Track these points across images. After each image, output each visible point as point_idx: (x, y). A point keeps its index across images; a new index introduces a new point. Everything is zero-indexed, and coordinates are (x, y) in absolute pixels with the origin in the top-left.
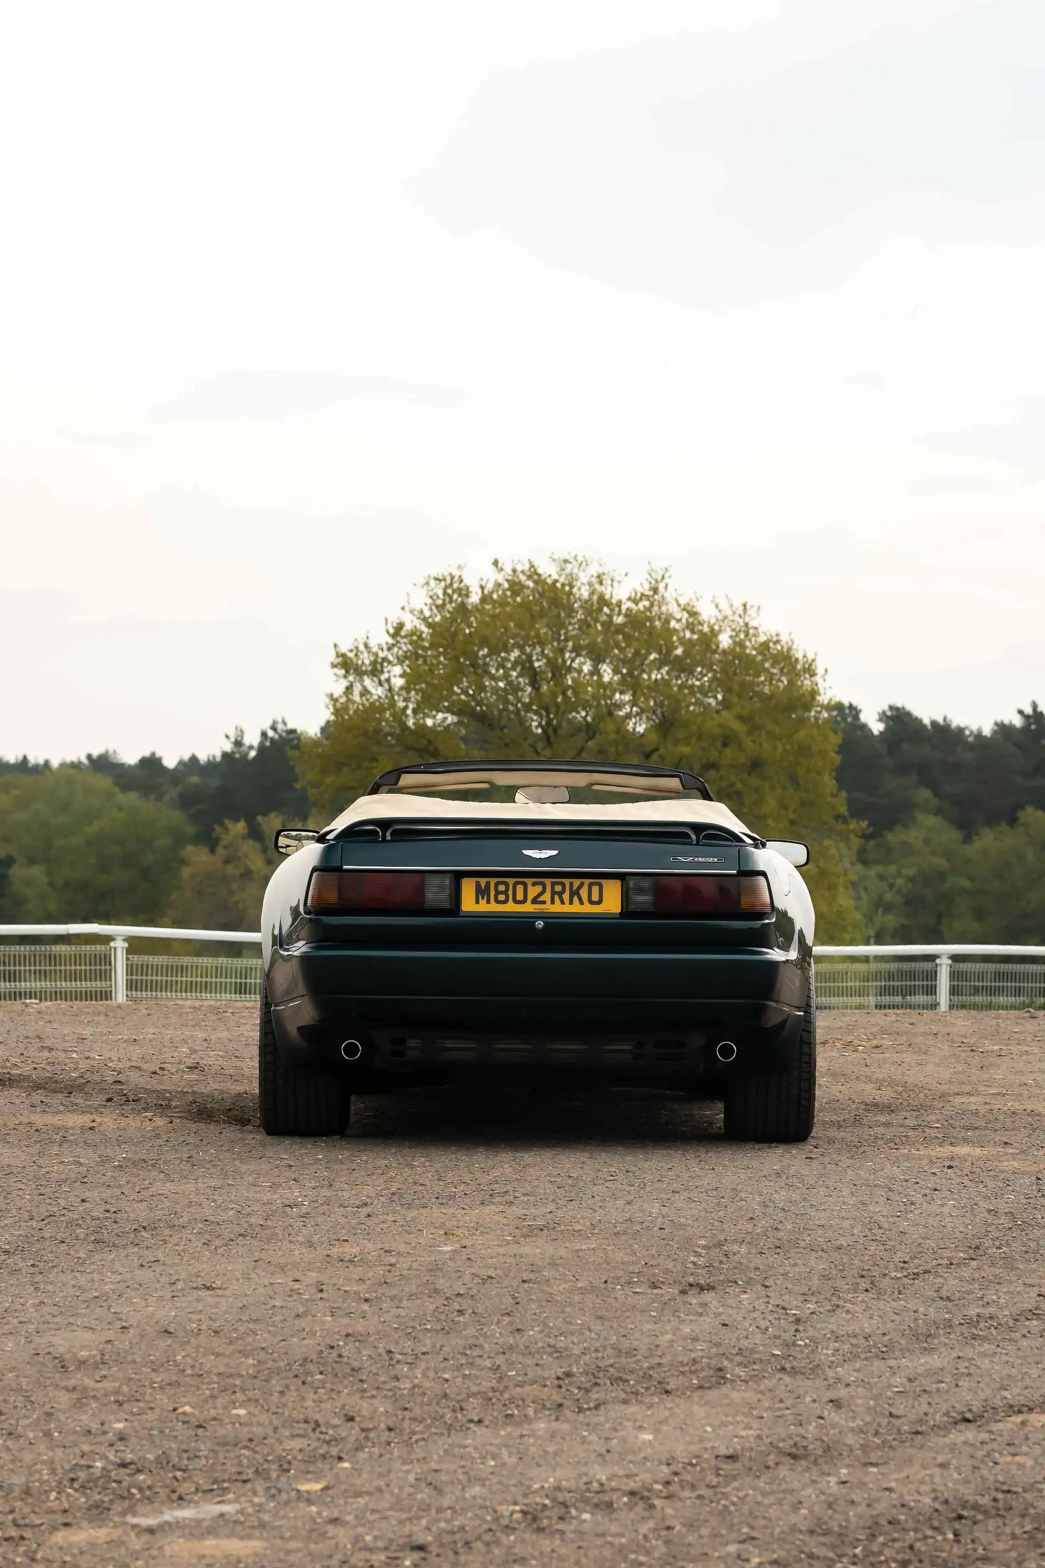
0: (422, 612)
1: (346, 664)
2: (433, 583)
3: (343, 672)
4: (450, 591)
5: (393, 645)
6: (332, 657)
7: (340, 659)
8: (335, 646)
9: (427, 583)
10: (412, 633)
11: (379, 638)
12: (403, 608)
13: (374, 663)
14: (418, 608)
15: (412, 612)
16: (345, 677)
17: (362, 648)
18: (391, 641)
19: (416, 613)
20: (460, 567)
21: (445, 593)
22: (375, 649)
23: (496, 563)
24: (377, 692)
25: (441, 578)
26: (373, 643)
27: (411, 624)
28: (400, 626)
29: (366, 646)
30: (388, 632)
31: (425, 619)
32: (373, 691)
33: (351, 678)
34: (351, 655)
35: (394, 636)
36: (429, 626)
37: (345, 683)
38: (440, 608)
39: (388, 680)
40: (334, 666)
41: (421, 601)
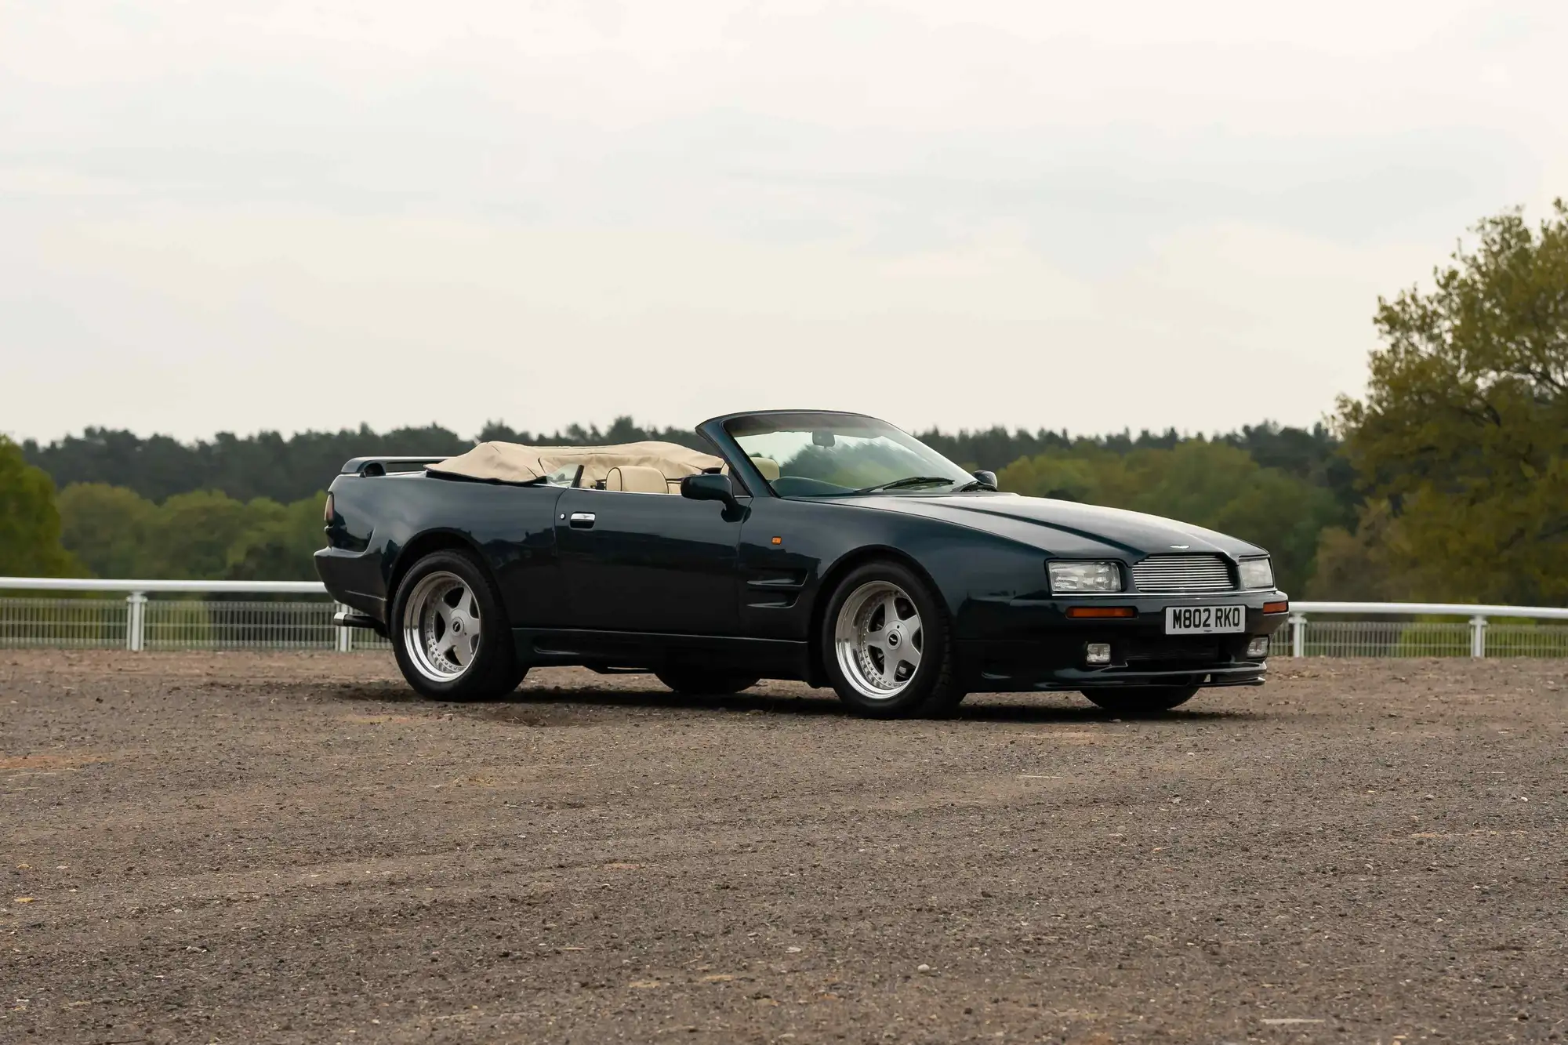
0: (1474, 259)
1: (1391, 319)
2: (1488, 227)
3: (1387, 327)
4: (1507, 236)
5: (1444, 297)
6: (1375, 312)
7: (1385, 314)
8: (1380, 299)
9: (1483, 227)
10: (1464, 283)
11: (1429, 289)
12: (1454, 256)
13: (1423, 317)
14: (1470, 255)
15: (1464, 260)
16: (1390, 333)
17: (1409, 300)
18: (1442, 292)
19: (1469, 261)
20: (1518, 208)
21: (1503, 239)
22: (1425, 302)
23: (1558, 203)
24: (1426, 349)
25: (1498, 220)
26: (1420, 296)
27: (1464, 273)
28: (1453, 275)
29: (1414, 298)
30: (1438, 282)
31: (1479, 268)
32: (1422, 348)
33: (1398, 334)
34: (1397, 308)
35: (1445, 286)
36: (1483, 275)
37: (1389, 340)
38: (1495, 255)
39: (1440, 336)
40: (1376, 321)
41: (1474, 246)
